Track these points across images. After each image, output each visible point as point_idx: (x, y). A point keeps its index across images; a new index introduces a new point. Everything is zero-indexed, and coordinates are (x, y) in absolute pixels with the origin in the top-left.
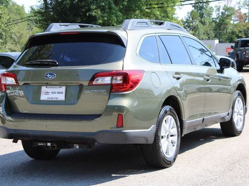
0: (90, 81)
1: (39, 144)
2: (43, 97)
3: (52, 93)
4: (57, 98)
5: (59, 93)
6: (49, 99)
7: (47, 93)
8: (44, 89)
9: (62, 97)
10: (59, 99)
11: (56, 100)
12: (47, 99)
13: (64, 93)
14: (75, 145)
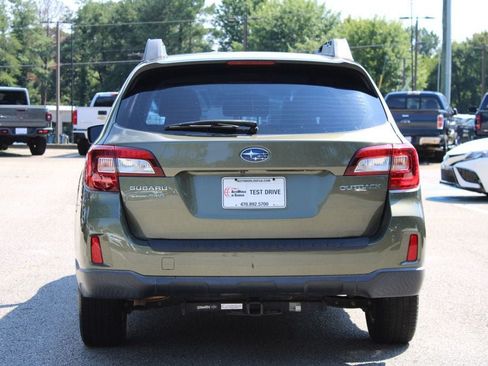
0: (348, 166)
1: (199, 307)
2: (229, 202)
3: (253, 192)
4: (266, 204)
5: (269, 192)
6: (244, 207)
7: (239, 193)
8: (228, 183)
9: (278, 201)
10: (271, 205)
11: (263, 207)
12: (239, 206)
13: (283, 192)
14: (291, 304)
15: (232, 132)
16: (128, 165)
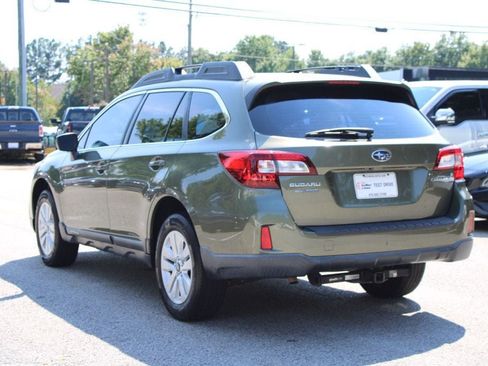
2: (361, 194)
3: (376, 185)
4: (385, 194)
5: (386, 184)
6: (372, 197)
7: (367, 186)
8: (358, 179)
9: (392, 191)
10: (388, 195)
12: (368, 197)
13: (395, 184)
14: (391, 272)
15: (355, 137)
16: (285, 166)
